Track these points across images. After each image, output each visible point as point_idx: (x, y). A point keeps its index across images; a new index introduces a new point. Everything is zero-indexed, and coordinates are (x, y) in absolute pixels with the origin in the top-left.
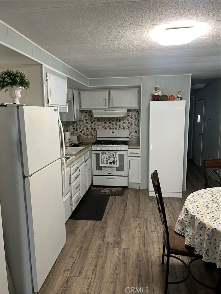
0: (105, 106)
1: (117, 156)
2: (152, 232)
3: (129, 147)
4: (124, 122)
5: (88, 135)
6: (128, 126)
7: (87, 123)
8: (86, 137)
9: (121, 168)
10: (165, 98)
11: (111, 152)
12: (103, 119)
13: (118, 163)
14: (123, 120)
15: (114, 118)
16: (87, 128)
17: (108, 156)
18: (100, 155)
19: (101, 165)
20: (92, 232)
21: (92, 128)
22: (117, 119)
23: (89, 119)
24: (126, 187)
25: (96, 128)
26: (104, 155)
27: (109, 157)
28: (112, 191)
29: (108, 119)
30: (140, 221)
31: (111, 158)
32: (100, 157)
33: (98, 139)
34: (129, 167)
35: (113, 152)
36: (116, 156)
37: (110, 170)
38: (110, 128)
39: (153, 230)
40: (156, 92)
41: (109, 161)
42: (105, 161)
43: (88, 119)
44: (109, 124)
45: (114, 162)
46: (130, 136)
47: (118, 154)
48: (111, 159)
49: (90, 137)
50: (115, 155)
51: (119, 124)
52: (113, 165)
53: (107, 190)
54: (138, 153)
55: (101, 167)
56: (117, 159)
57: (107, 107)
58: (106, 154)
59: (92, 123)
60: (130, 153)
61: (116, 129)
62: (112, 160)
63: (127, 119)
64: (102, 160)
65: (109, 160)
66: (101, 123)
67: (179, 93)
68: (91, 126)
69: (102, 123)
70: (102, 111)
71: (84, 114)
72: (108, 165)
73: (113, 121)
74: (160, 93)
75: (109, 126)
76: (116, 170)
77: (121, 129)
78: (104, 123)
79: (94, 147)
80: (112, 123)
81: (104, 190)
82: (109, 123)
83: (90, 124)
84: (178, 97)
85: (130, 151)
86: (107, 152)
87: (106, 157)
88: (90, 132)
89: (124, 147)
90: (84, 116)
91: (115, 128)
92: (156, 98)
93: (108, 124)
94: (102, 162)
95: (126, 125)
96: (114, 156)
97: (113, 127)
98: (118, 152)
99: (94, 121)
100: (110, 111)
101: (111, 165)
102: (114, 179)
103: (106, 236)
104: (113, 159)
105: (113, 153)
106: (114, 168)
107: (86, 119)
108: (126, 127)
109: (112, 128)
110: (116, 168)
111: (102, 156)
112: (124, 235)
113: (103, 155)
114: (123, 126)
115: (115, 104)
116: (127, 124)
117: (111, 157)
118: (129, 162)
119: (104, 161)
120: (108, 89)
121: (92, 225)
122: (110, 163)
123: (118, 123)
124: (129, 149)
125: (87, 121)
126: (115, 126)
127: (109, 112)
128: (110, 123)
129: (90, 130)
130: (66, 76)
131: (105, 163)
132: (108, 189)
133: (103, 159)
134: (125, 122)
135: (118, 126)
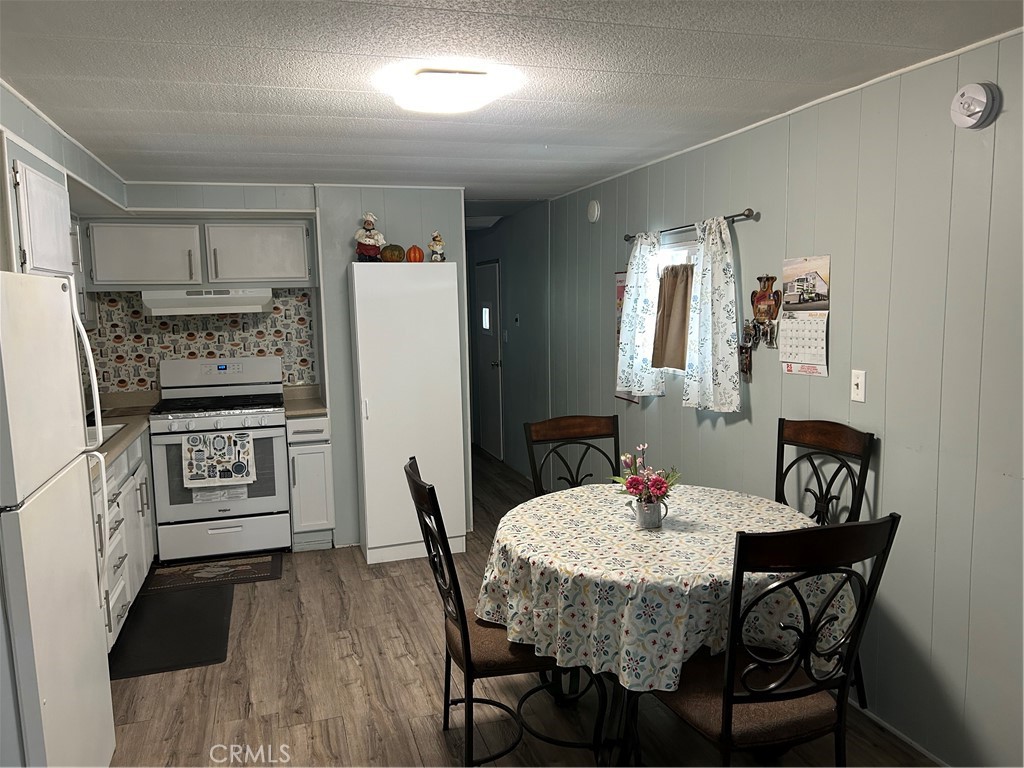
0: (191, 278)
1: (250, 447)
2: (397, 658)
3: (289, 413)
4: (260, 333)
5: (122, 382)
6: (275, 343)
7: (118, 337)
8: (114, 389)
9: (264, 486)
10: (397, 253)
11: (225, 435)
12: (180, 324)
13: (252, 470)
14: (256, 325)
15: (222, 316)
16: (120, 357)
17: (213, 451)
18: (185, 447)
19: (188, 484)
20: (198, 700)
21: (140, 356)
22: (235, 321)
23: (127, 326)
24: (287, 550)
25: (157, 356)
26: (200, 447)
27: (218, 453)
28: (240, 568)
29: (199, 323)
30: (356, 638)
31: (227, 457)
32: (186, 455)
33: (166, 395)
34: (291, 481)
35: (232, 434)
36: (243, 446)
37: (223, 499)
38: (211, 354)
39: (399, 653)
40: (367, 237)
41: (219, 468)
42: (206, 468)
43: (120, 324)
44: (204, 341)
45: (239, 468)
46: (286, 378)
47: (250, 439)
48: (227, 459)
49: (132, 388)
50: (239, 443)
51: (244, 340)
52: (235, 480)
53: (216, 570)
54: (321, 431)
55: (190, 490)
56: (249, 457)
57: (198, 278)
58: (205, 443)
59: (138, 337)
60: (295, 433)
61: (233, 355)
62: (232, 463)
63: (269, 321)
64: (191, 464)
65: (219, 462)
66: (173, 337)
67: (434, 239)
68: (135, 349)
69: (177, 337)
70: (181, 294)
71: (105, 307)
72: (217, 481)
73: (218, 329)
74: (380, 240)
75: (206, 347)
76: (246, 496)
78: (185, 335)
79: (158, 424)
80: (216, 334)
81: (208, 569)
82: (204, 334)
83: (128, 344)
84: (434, 252)
85: (293, 425)
86: (211, 436)
87: (206, 454)
88: (131, 370)
89: (273, 415)
90: (104, 314)
91: (227, 353)
92: (367, 254)
93: (201, 339)
94: (195, 471)
95: (267, 342)
96: (238, 448)
97: (220, 348)
98: (250, 432)
99: (147, 331)
100: (209, 293)
101: (226, 481)
102: (239, 529)
103: (253, 700)
104: (233, 457)
105: (234, 438)
106: (240, 490)
107: (115, 326)
108: (270, 346)
109: (218, 353)
110: (246, 489)
111: (190, 451)
112: (314, 686)
113: (196, 449)
114: (257, 345)
115: (227, 272)
116: (272, 338)
117: (225, 451)
118: (291, 464)
119: (199, 467)
120: (201, 220)
121: (194, 683)
122: (225, 474)
123: (238, 335)
124: (288, 418)
125: (119, 331)
126: (227, 347)
127: (204, 296)
128: (210, 335)
129: (133, 363)
130: (65, 171)
131: (206, 474)
132: (222, 566)
133: (195, 463)
134: (264, 331)
135: (239, 345)
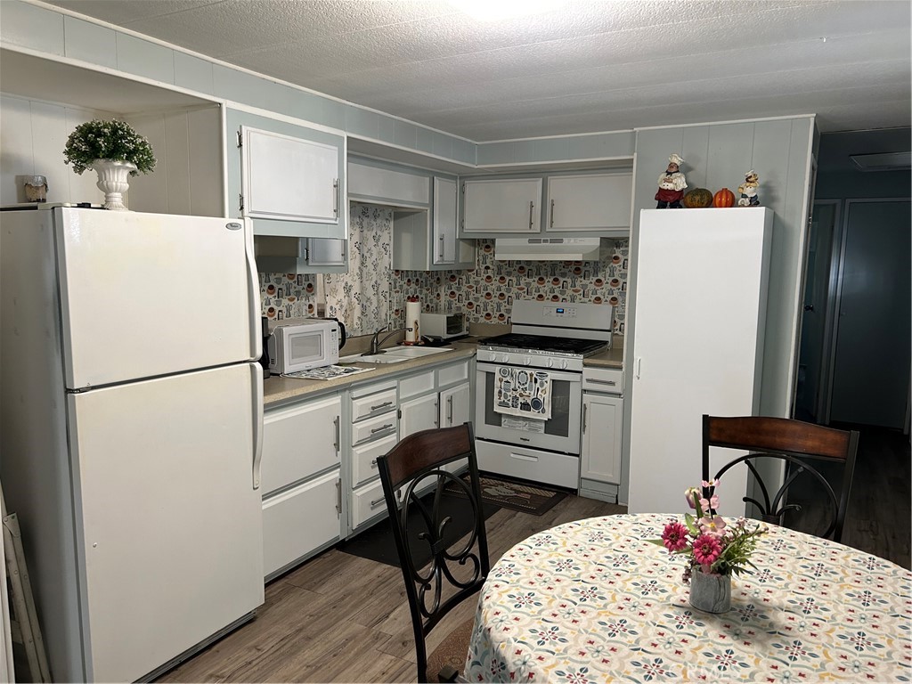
0: (530, 227)
1: (548, 386)
3: (587, 361)
4: (599, 281)
5: (488, 315)
6: (611, 292)
7: (489, 277)
8: (482, 320)
9: (557, 425)
11: (529, 371)
12: (534, 269)
13: (548, 408)
14: (596, 273)
15: (568, 263)
16: (488, 294)
17: (518, 384)
18: (497, 376)
19: (497, 409)
20: (364, 595)
21: (502, 295)
22: (577, 268)
23: (496, 268)
24: (573, 492)
25: (514, 296)
26: (508, 379)
27: (521, 387)
28: (521, 495)
29: (549, 269)
31: (528, 392)
32: (497, 383)
33: (515, 330)
34: (583, 427)
35: (534, 372)
36: (542, 385)
37: (525, 429)
38: (555, 297)
40: (666, 181)
41: (521, 400)
42: (511, 398)
43: (491, 266)
44: (551, 285)
45: (537, 404)
46: (618, 327)
47: (548, 379)
48: (527, 394)
49: (494, 321)
50: (539, 381)
51: (584, 287)
52: (532, 414)
53: (505, 490)
54: (612, 384)
55: (500, 415)
56: (546, 396)
57: (537, 228)
58: (512, 376)
59: (502, 278)
60: (588, 380)
61: (573, 300)
62: (531, 398)
63: (608, 270)
64: (500, 392)
65: (521, 395)
66: (528, 280)
67: (747, 180)
68: (499, 289)
69: (530, 280)
70: (524, 242)
71: (482, 252)
72: (518, 412)
73: (564, 275)
75: (552, 291)
76: (543, 431)
77: (590, 301)
78: (537, 279)
79: (492, 353)
80: (562, 280)
81: (500, 488)
82: (551, 280)
83: (495, 283)
84: (744, 196)
85: (589, 373)
86: (517, 370)
87: (512, 387)
88: (495, 305)
89: (573, 361)
90: (481, 258)
91: (569, 298)
92: (668, 200)
93: (548, 283)
94: (502, 398)
95: (604, 290)
96: (538, 385)
97: (563, 293)
98: (549, 373)
99: (509, 274)
100: (545, 241)
101: (525, 414)
102: (535, 460)
103: (392, 616)
104: (532, 393)
105: (535, 376)
106: (538, 425)
107: (487, 268)
108: (606, 295)
109: (561, 297)
110: (543, 425)
111: (501, 380)
113: (505, 379)
114: (595, 292)
115: (563, 221)
116: (609, 286)
117: (527, 386)
118: (583, 408)
119: (506, 396)
120: (543, 173)
121: (380, 579)
122: (525, 406)
123: (580, 282)
124: (585, 365)
125: (490, 273)
126: (569, 292)
127: (542, 244)
128: (556, 280)
129: (497, 300)
130: (345, 135)
131: (510, 403)
133: (503, 392)
134: (603, 279)
135: (579, 291)
